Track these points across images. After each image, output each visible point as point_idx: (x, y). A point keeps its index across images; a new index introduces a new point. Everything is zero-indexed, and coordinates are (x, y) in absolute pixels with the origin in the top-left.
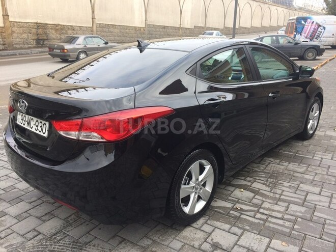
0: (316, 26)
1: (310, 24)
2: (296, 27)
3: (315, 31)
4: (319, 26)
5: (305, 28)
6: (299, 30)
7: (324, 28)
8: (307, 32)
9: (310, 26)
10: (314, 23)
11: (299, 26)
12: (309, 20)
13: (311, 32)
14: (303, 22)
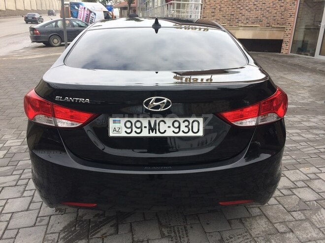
0: (88, 12)
1: (83, 10)
2: (71, 12)
3: (88, 16)
4: (91, 12)
5: (79, 14)
6: (75, 15)
7: (95, 14)
8: (82, 17)
9: (83, 12)
10: (86, 9)
11: (74, 11)
12: (81, 6)
13: (85, 17)
14: (76, 8)
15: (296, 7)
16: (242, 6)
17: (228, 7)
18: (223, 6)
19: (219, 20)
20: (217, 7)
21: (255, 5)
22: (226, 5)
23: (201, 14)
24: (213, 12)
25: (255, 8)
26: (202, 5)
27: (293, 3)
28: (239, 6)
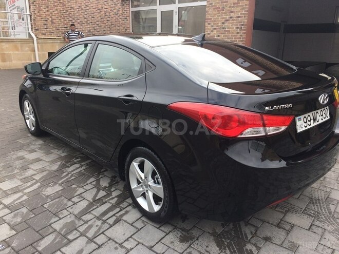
15: (130, 22)
16: (73, 19)
17: (60, 20)
18: (54, 17)
19: (53, 33)
20: (48, 19)
21: (85, 18)
22: (57, 18)
23: (32, 26)
24: (45, 24)
25: (86, 22)
26: (31, 16)
27: (125, 18)
28: (71, 19)
